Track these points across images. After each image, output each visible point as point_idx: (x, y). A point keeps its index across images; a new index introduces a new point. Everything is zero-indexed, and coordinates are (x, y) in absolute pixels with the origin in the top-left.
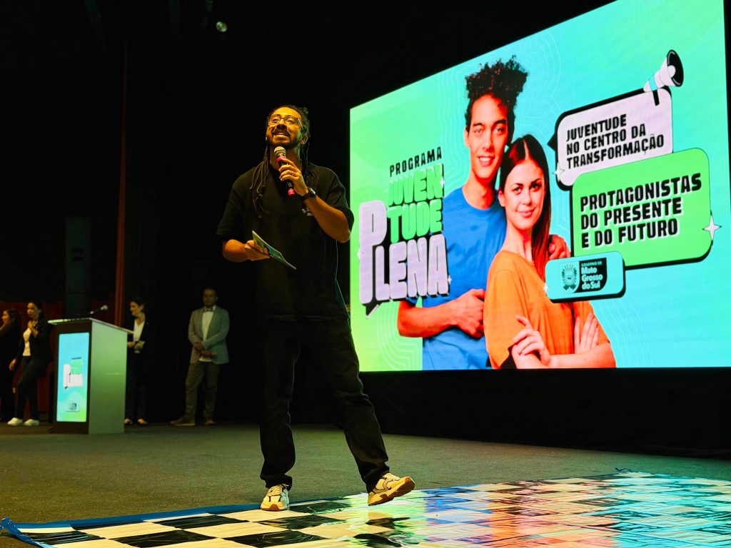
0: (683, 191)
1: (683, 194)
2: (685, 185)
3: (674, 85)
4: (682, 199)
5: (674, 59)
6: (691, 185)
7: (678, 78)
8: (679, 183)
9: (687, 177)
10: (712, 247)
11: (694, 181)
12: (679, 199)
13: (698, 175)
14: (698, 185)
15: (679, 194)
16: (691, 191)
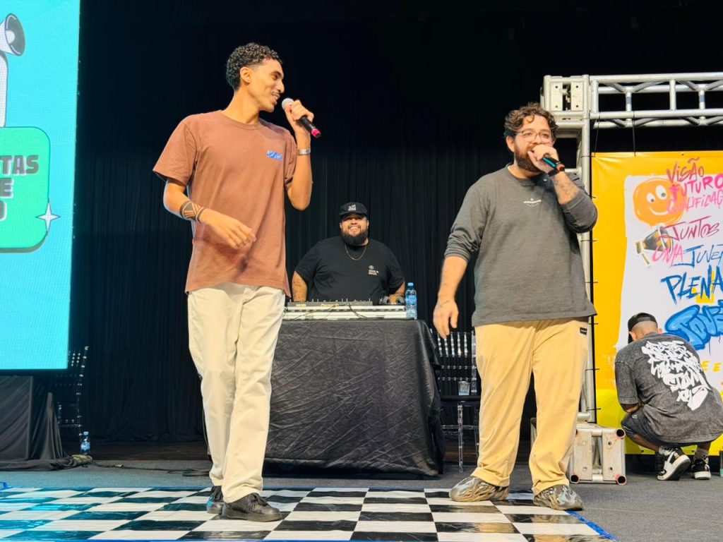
0: (14, 172)
1: (15, 175)
2: (18, 166)
3: (10, 51)
4: (13, 181)
5: (13, 25)
6: (26, 167)
7: (19, 46)
8: (11, 163)
9: (21, 157)
10: (47, 237)
11: (29, 163)
12: (9, 180)
13: (35, 157)
14: (34, 169)
15: (9, 174)
16: (25, 174)
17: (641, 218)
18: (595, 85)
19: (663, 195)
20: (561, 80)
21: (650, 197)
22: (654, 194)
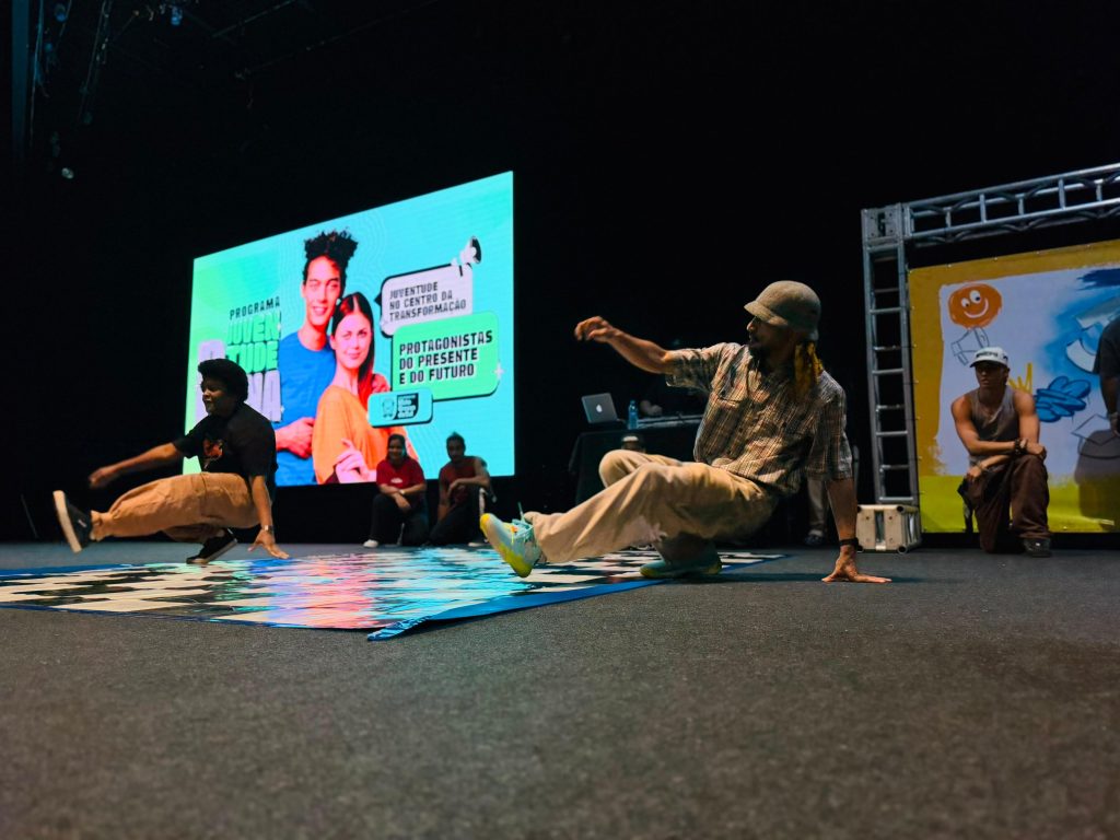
0: (479, 343)
1: (479, 345)
2: (481, 338)
3: (474, 262)
4: (478, 349)
5: (475, 244)
6: (485, 339)
7: (478, 256)
8: (477, 337)
9: (482, 333)
10: (499, 386)
11: (488, 336)
12: (476, 349)
13: (490, 332)
14: (490, 339)
15: (476, 345)
16: (485, 343)
17: (956, 321)
18: (908, 210)
19: (978, 299)
20: (875, 212)
21: (964, 302)
22: (968, 298)
